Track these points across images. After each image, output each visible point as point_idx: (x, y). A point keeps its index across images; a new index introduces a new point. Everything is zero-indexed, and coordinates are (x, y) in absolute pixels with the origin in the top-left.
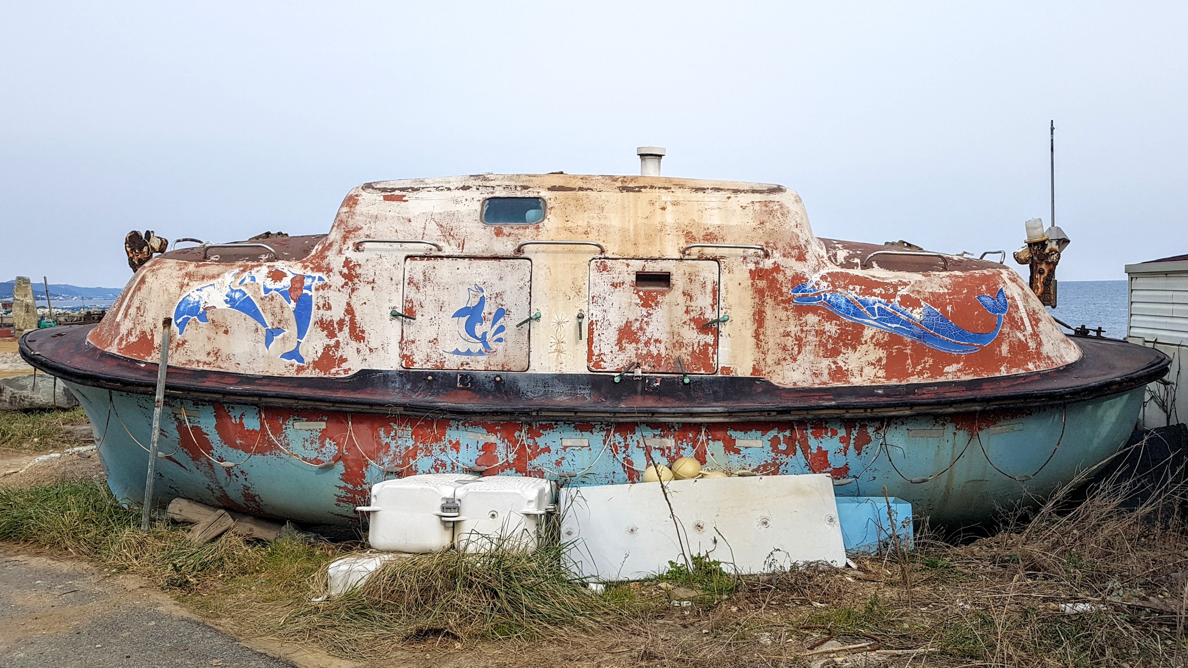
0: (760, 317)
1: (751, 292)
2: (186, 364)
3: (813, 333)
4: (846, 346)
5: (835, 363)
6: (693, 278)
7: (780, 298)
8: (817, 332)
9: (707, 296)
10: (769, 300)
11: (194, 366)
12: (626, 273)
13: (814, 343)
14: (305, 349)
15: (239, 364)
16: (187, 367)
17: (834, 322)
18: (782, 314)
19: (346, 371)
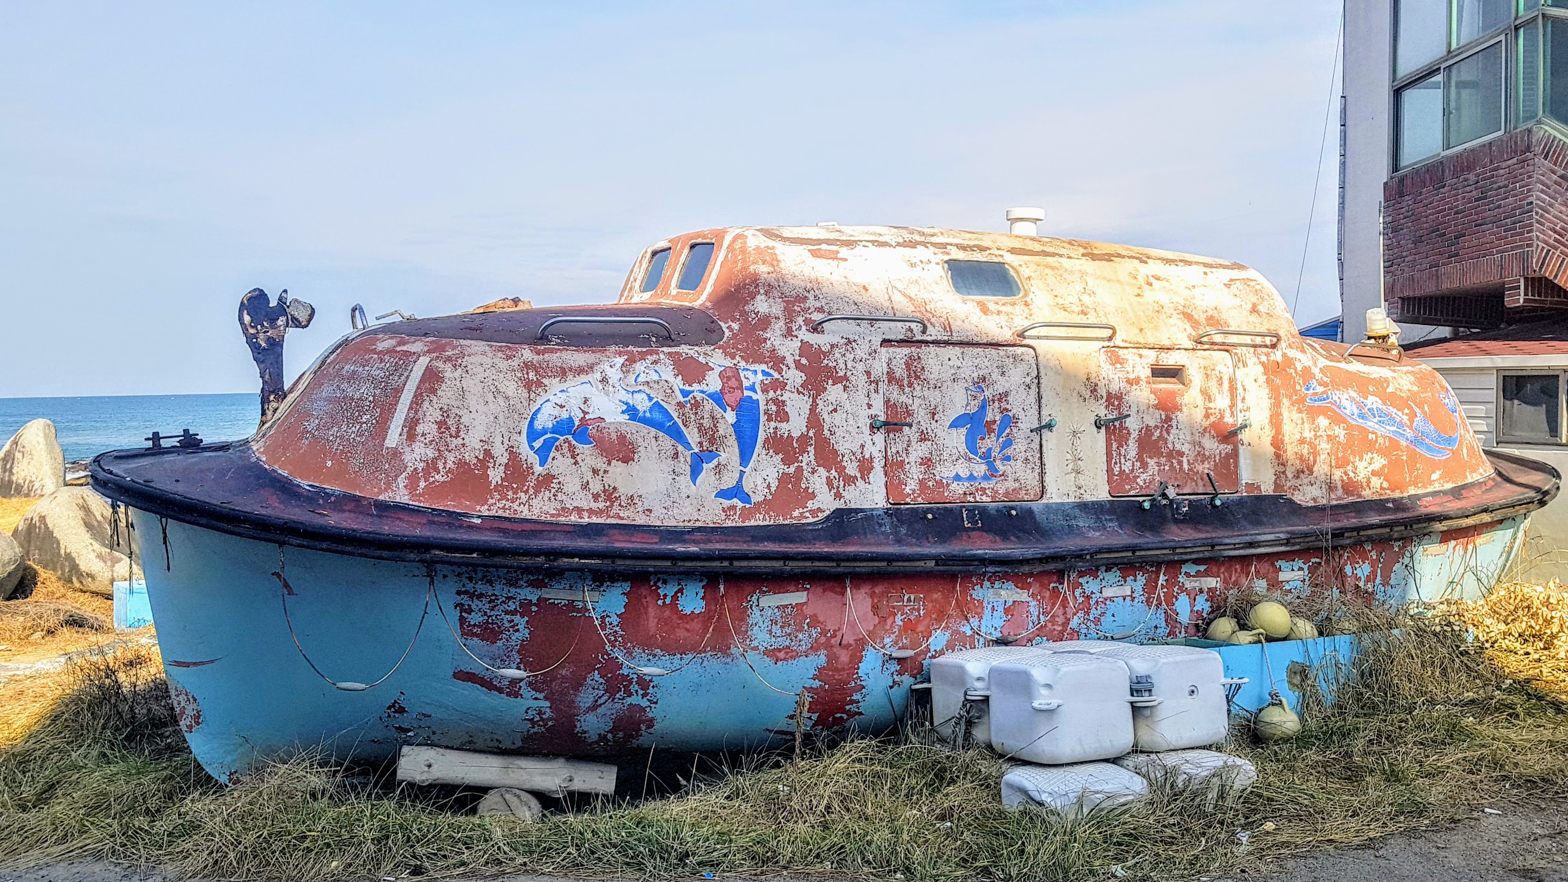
0: (1277, 419)
1: (1267, 391)
2: (559, 515)
3: (1325, 438)
4: (1353, 453)
5: (1346, 473)
6: (1209, 372)
7: (1295, 398)
8: (1328, 436)
9: (1225, 395)
10: (1285, 400)
11: (574, 518)
12: (1140, 366)
13: (1326, 452)
14: (751, 480)
15: (650, 511)
16: (562, 519)
17: (1342, 425)
18: (1296, 416)
19: (813, 513)
